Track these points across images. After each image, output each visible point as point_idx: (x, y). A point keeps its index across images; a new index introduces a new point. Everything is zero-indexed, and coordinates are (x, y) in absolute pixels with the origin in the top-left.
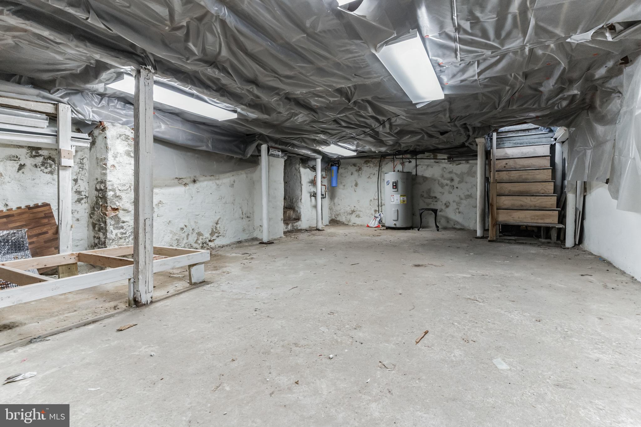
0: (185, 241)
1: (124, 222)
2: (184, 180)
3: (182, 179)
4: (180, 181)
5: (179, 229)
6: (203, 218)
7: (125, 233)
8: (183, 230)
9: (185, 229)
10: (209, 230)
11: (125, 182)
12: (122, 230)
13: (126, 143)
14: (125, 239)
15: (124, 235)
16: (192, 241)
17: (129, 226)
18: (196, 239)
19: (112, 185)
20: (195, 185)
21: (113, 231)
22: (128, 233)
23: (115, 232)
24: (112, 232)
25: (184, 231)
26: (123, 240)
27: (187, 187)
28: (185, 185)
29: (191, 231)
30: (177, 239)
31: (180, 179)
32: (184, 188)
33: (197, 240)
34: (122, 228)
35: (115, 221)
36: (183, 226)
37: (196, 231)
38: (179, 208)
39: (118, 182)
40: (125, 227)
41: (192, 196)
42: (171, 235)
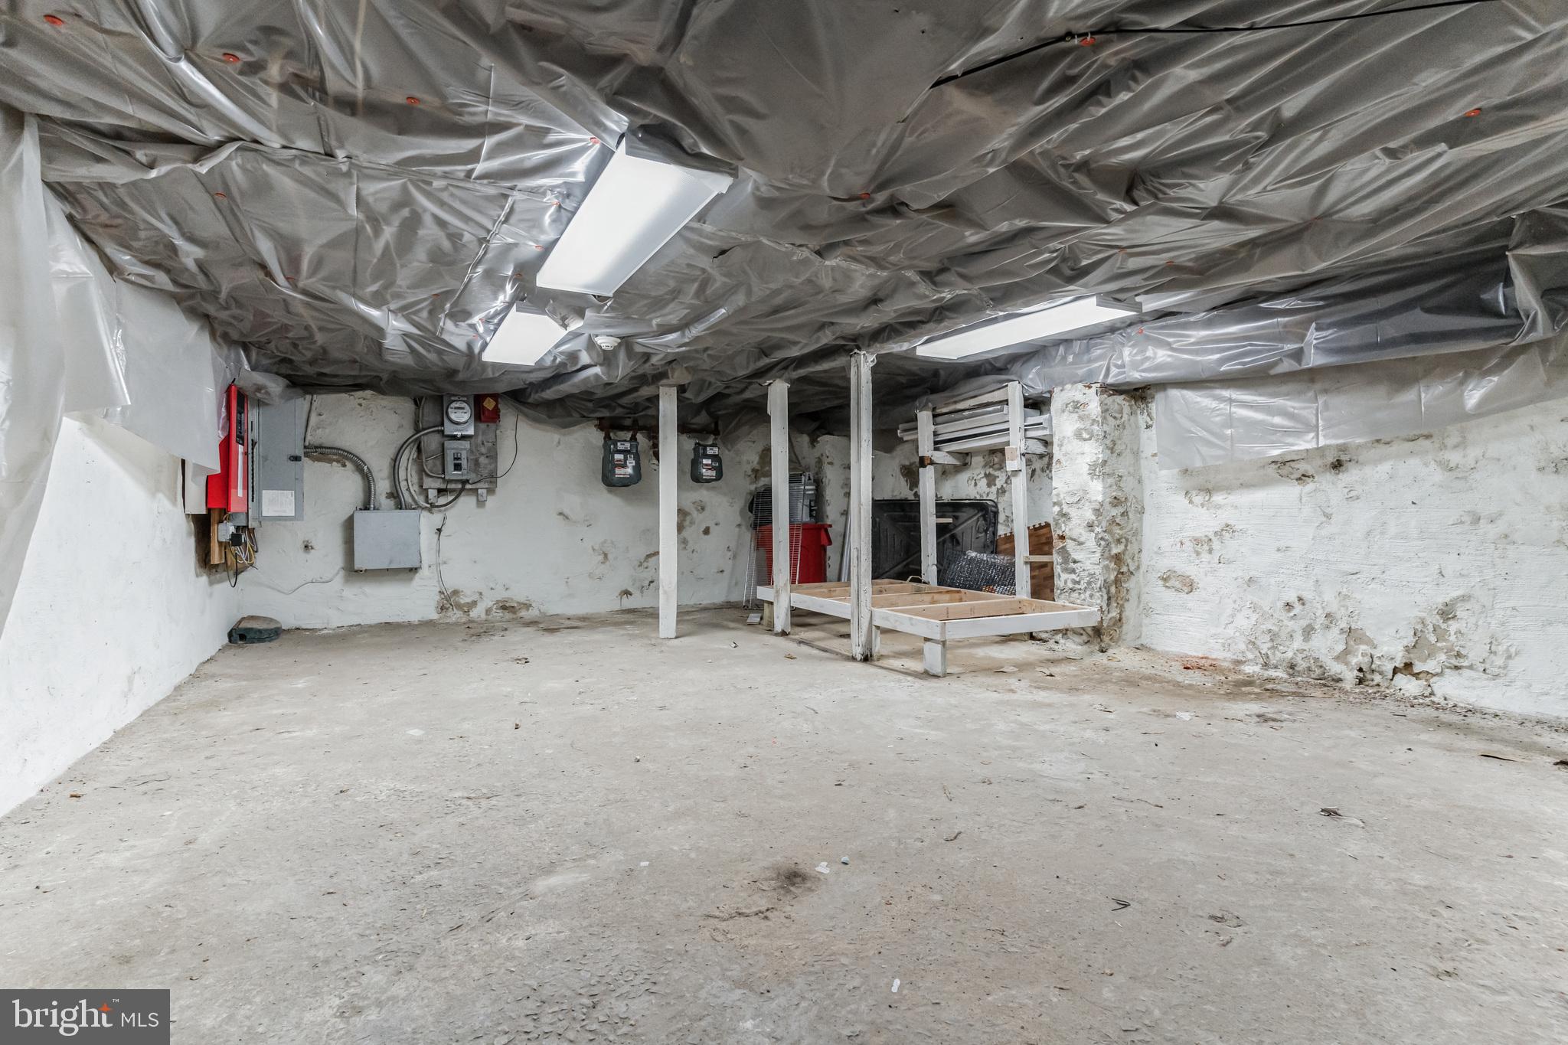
0: (1298, 643)
1: (1075, 562)
2: (1297, 466)
3: (1292, 464)
4: (1286, 470)
5: (1280, 604)
6: (1373, 586)
7: (1078, 583)
8: (1289, 611)
9: (1298, 609)
10: (1402, 634)
11: (1076, 488)
12: (1073, 576)
13: (1075, 416)
14: (1080, 593)
15: (1077, 586)
16: (1325, 651)
17: (1084, 570)
18: (1341, 647)
19: (1058, 495)
20: (1340, 476)
21: (1061, 574)
22: (1082, 582)
23: (1064, 576)
24: (1060, 576)
25: (1292, 614)
26: (1075, 595)
27: (1310, 486)
28: (1304, 477)
29: (1321, 620)
30: (1270, 631)
31: (1284, 463)
32: (1299, 487)
33: (1346, 652)
34: (1073, 571)
35: (1063, 558)
36: (1292, 598)
37: (1343, 625)
38: (1282, 544)
39: (1066, 489)
40: (1077, 571)
41: (1328, 511)
42: (1254, 617)
